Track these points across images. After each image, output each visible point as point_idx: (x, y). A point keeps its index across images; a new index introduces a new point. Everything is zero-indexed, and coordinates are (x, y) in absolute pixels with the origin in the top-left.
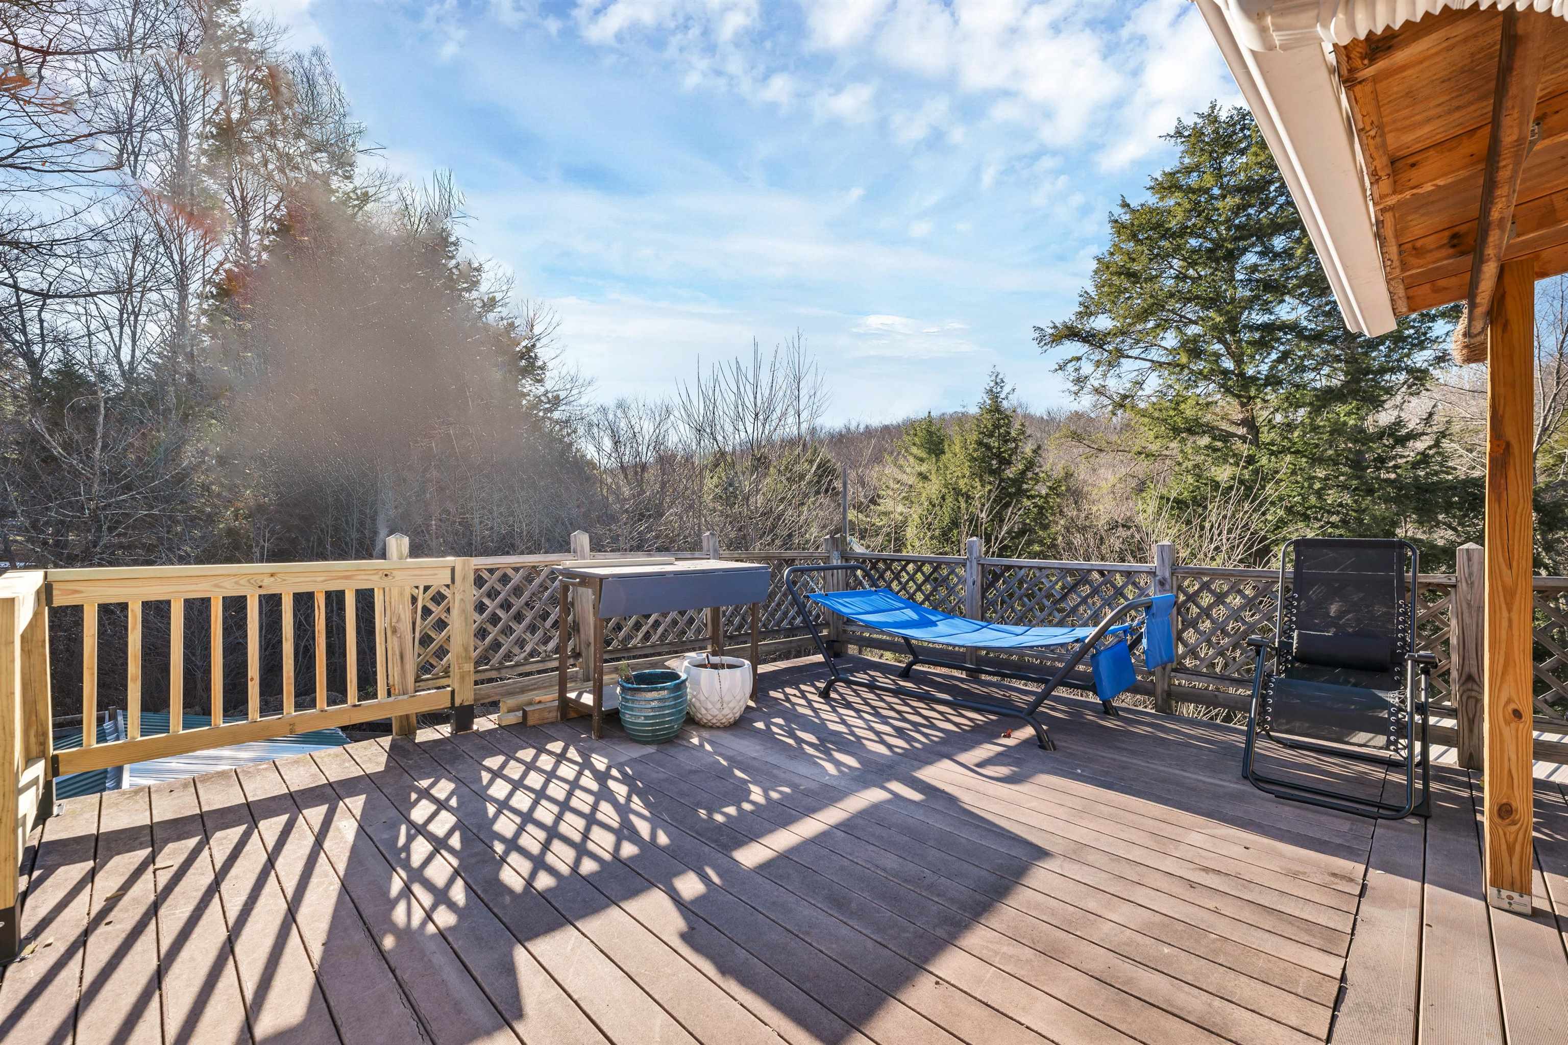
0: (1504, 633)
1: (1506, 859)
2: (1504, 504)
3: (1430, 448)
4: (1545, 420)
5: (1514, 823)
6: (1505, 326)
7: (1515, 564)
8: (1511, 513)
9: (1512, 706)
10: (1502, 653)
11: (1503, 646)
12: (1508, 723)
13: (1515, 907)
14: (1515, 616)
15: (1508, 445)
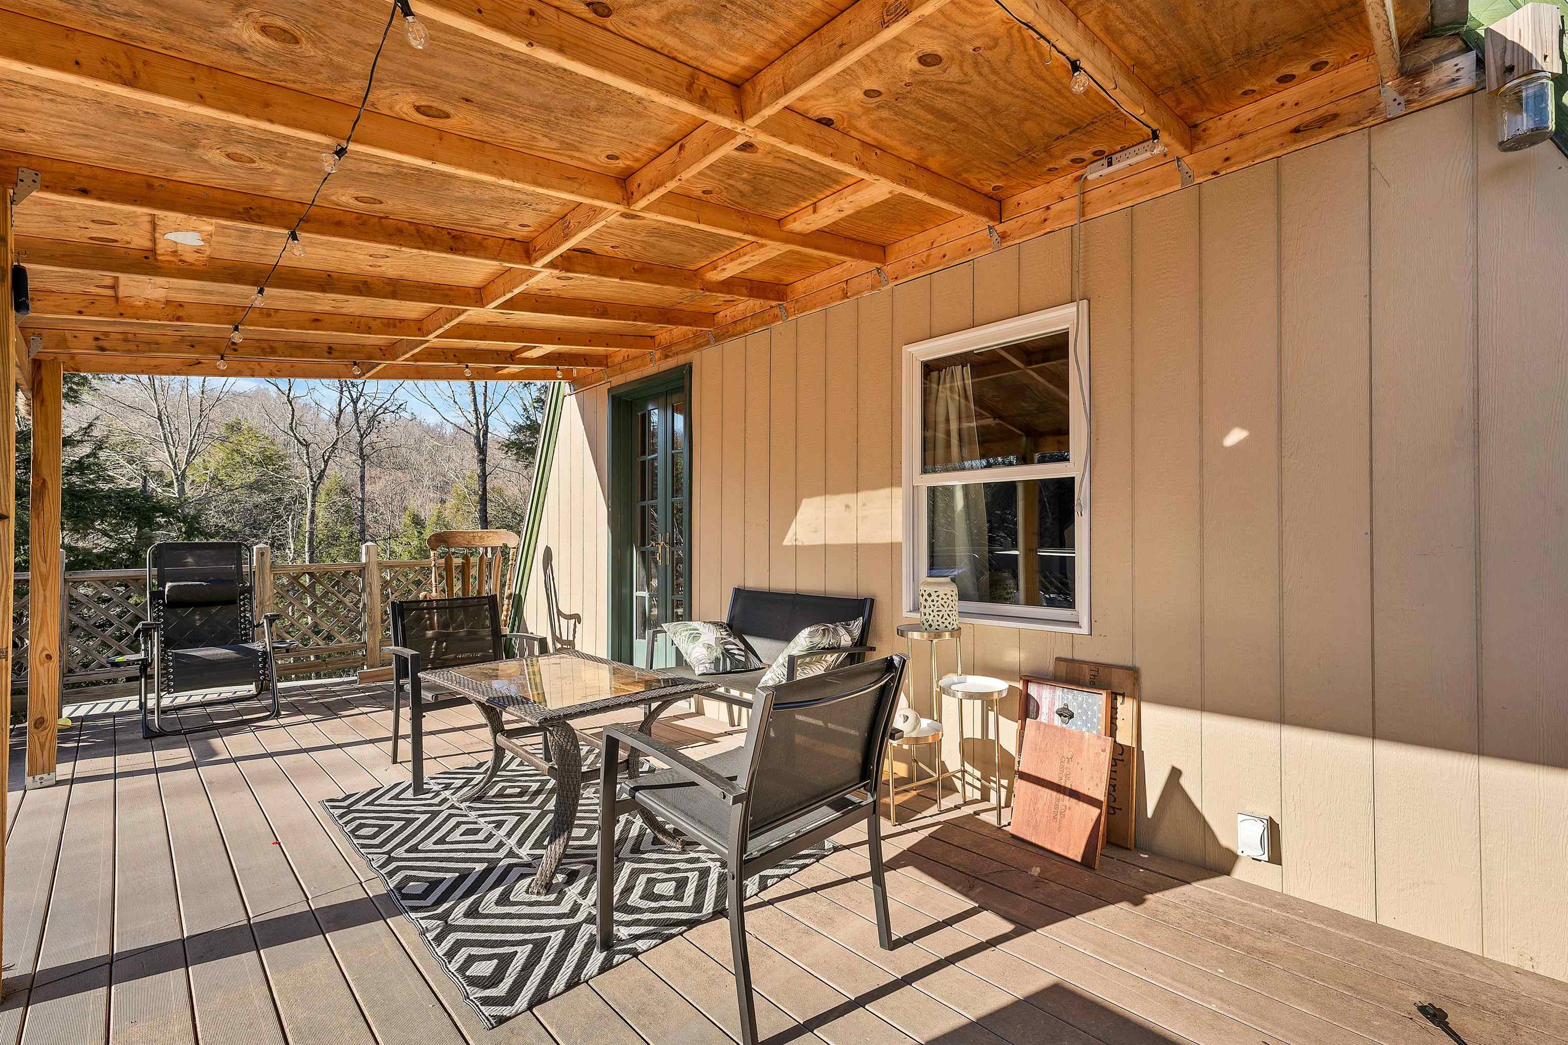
0: (40, 605)
1: (39, 752)
2: (41, 520)
3: (88, 456)
4: (191, 444)
5: (45, 729)
6: (42, 401)
7: (48, 559)
8: (46, 526)
9: (47, 652)
10: (39, 619)
11: (40, 615)
12: (42, 664)
13: (45, 784)
14: (48, 594)
15: (44, 480)
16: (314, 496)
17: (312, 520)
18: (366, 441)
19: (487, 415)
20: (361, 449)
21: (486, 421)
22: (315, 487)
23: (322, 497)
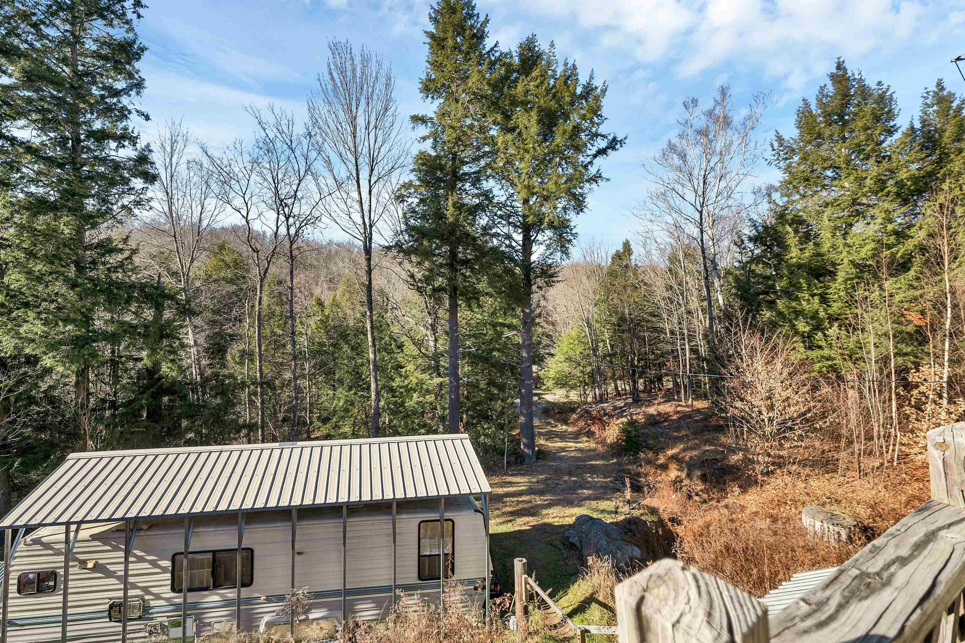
16: (261, 286)
17: (260, 303)
18: (294, 246)
19: (371, 226)
20: (291, 252)
21: (371, 230)
22: (262, 281)
23: (266, 287)
